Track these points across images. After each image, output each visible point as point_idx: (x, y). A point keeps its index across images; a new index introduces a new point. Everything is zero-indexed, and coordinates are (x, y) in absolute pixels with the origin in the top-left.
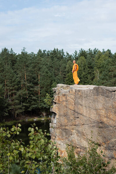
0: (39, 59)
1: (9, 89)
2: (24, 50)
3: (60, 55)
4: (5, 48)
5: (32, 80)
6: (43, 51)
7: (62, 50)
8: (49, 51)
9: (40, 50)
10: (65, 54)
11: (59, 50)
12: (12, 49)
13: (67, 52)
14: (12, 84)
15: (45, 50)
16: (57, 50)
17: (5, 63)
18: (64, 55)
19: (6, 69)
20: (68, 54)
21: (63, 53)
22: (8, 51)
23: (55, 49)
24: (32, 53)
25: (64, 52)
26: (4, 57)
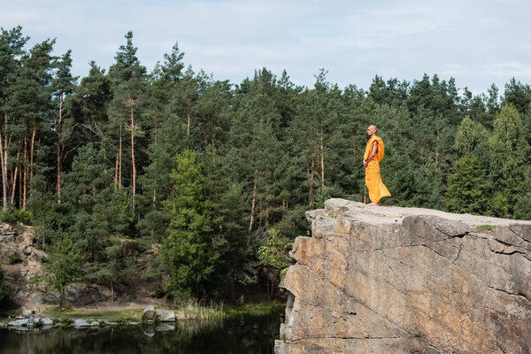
0: (369, 109)
1: (264, 199)
2: (321, 76)
3: (444, 96)
4: (265, 70)
5: (340, 175)
6: (389, 82)
7: (452, 81)
8: (405, 84)
9: (377, 78)
10: (461, 94)
11: (440, 82)
12: (285, 73)
13: (466, 88)
14: (274, 185)
15: (395, 81)
16: (436, 79)
17: (256, 116)
18: (458, 99)
19: (259, 138)
20: (469, 94)
21: (455, 90)
22: (273, 78)
23: (426, 78)
24: (351, 86)
25: (457, 87)
26: (255, 99)
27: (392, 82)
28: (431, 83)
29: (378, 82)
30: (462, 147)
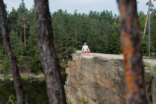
1: (61, 45)
2: (76, 11)
3: (109, 16)
4: (60, 9)
5: (81, 38)
6: (94, 12)
7: (111, 12)
8: (98, 13)
9: (91, 11)
10: (114, 15)
11: (108, 12)
12: (66, 10)
13: (115, 14)
14: (63, 41)
15: (96, 12)
16: (107, 11)
17: (58, 22)
18: (113, 16)
19: (59, 29)
20: (116, 15)
21: (112, 14)
22: (62, 12)
23: (104, 11)
24: (84, 13)
25: (112, 13)
26: (58, 18)
27: (95, 12)
28: (106, 12)
29: (91, 12)
30: (114, 30)
